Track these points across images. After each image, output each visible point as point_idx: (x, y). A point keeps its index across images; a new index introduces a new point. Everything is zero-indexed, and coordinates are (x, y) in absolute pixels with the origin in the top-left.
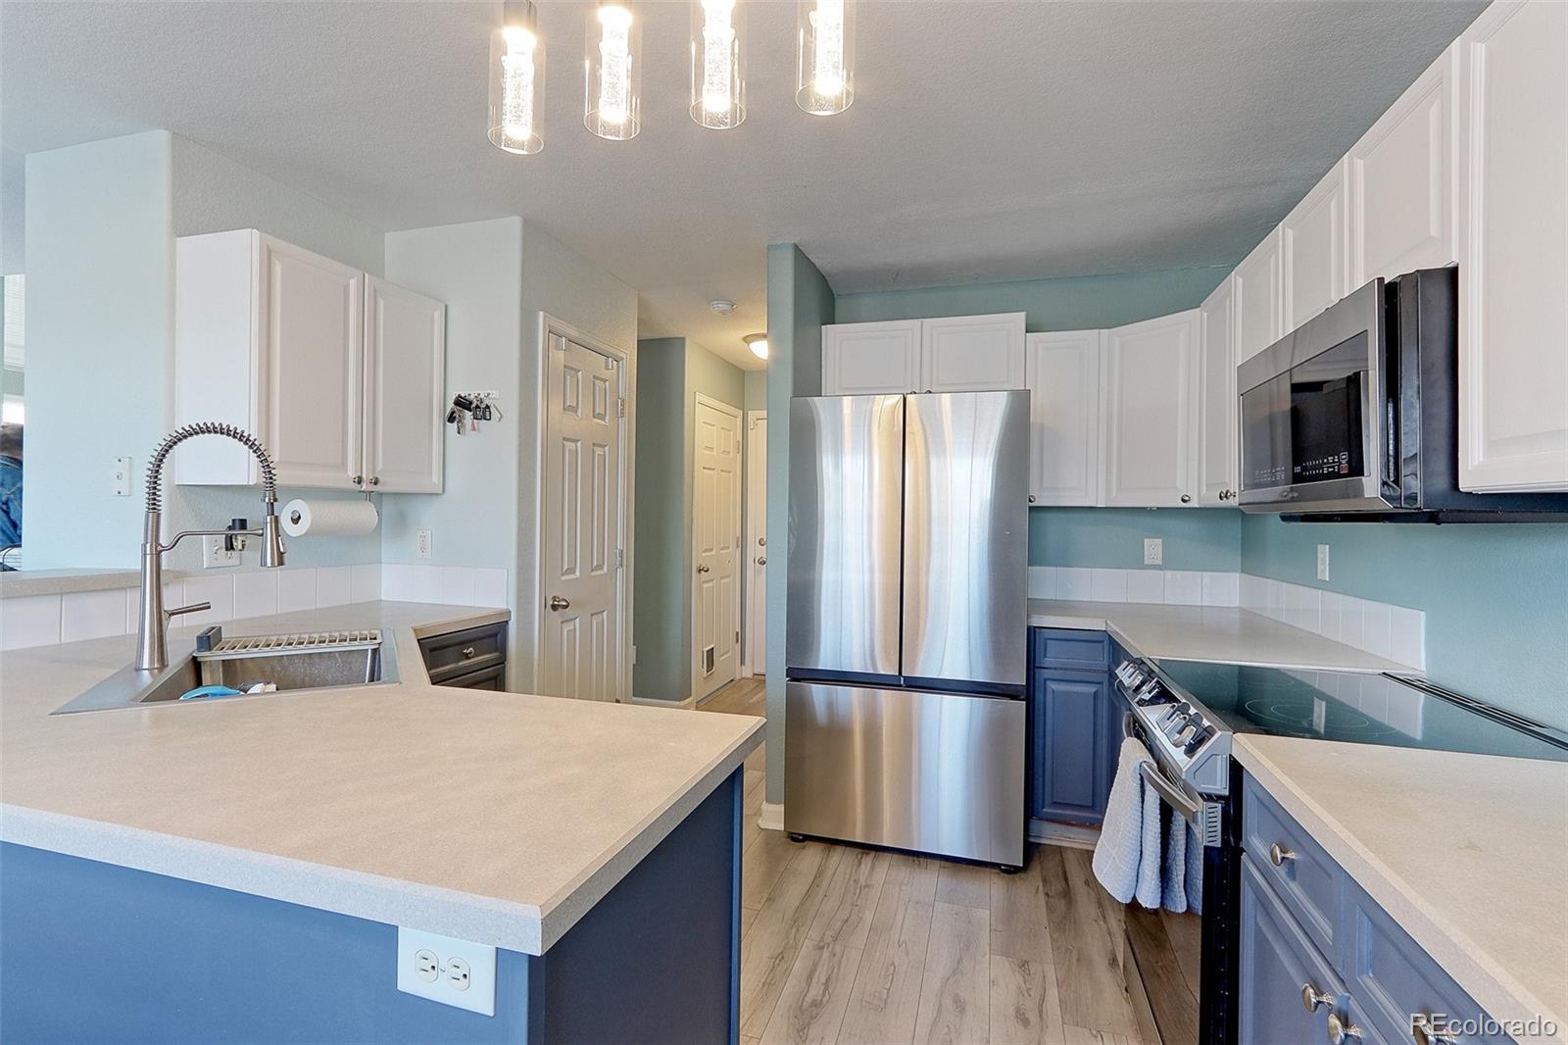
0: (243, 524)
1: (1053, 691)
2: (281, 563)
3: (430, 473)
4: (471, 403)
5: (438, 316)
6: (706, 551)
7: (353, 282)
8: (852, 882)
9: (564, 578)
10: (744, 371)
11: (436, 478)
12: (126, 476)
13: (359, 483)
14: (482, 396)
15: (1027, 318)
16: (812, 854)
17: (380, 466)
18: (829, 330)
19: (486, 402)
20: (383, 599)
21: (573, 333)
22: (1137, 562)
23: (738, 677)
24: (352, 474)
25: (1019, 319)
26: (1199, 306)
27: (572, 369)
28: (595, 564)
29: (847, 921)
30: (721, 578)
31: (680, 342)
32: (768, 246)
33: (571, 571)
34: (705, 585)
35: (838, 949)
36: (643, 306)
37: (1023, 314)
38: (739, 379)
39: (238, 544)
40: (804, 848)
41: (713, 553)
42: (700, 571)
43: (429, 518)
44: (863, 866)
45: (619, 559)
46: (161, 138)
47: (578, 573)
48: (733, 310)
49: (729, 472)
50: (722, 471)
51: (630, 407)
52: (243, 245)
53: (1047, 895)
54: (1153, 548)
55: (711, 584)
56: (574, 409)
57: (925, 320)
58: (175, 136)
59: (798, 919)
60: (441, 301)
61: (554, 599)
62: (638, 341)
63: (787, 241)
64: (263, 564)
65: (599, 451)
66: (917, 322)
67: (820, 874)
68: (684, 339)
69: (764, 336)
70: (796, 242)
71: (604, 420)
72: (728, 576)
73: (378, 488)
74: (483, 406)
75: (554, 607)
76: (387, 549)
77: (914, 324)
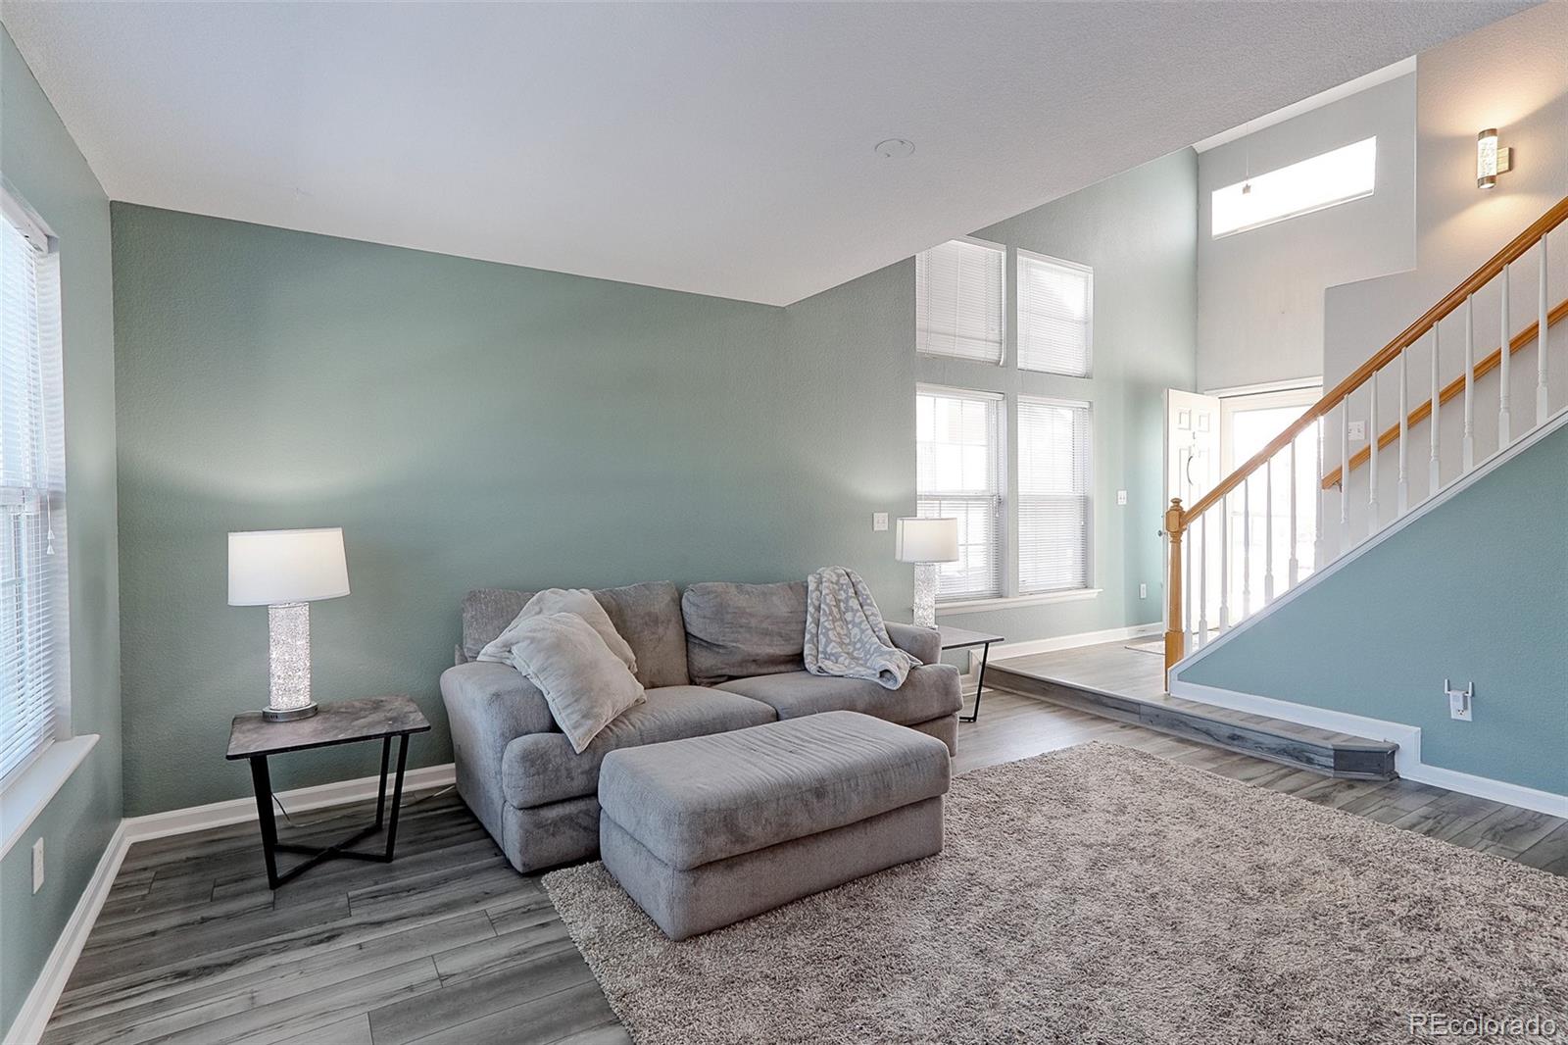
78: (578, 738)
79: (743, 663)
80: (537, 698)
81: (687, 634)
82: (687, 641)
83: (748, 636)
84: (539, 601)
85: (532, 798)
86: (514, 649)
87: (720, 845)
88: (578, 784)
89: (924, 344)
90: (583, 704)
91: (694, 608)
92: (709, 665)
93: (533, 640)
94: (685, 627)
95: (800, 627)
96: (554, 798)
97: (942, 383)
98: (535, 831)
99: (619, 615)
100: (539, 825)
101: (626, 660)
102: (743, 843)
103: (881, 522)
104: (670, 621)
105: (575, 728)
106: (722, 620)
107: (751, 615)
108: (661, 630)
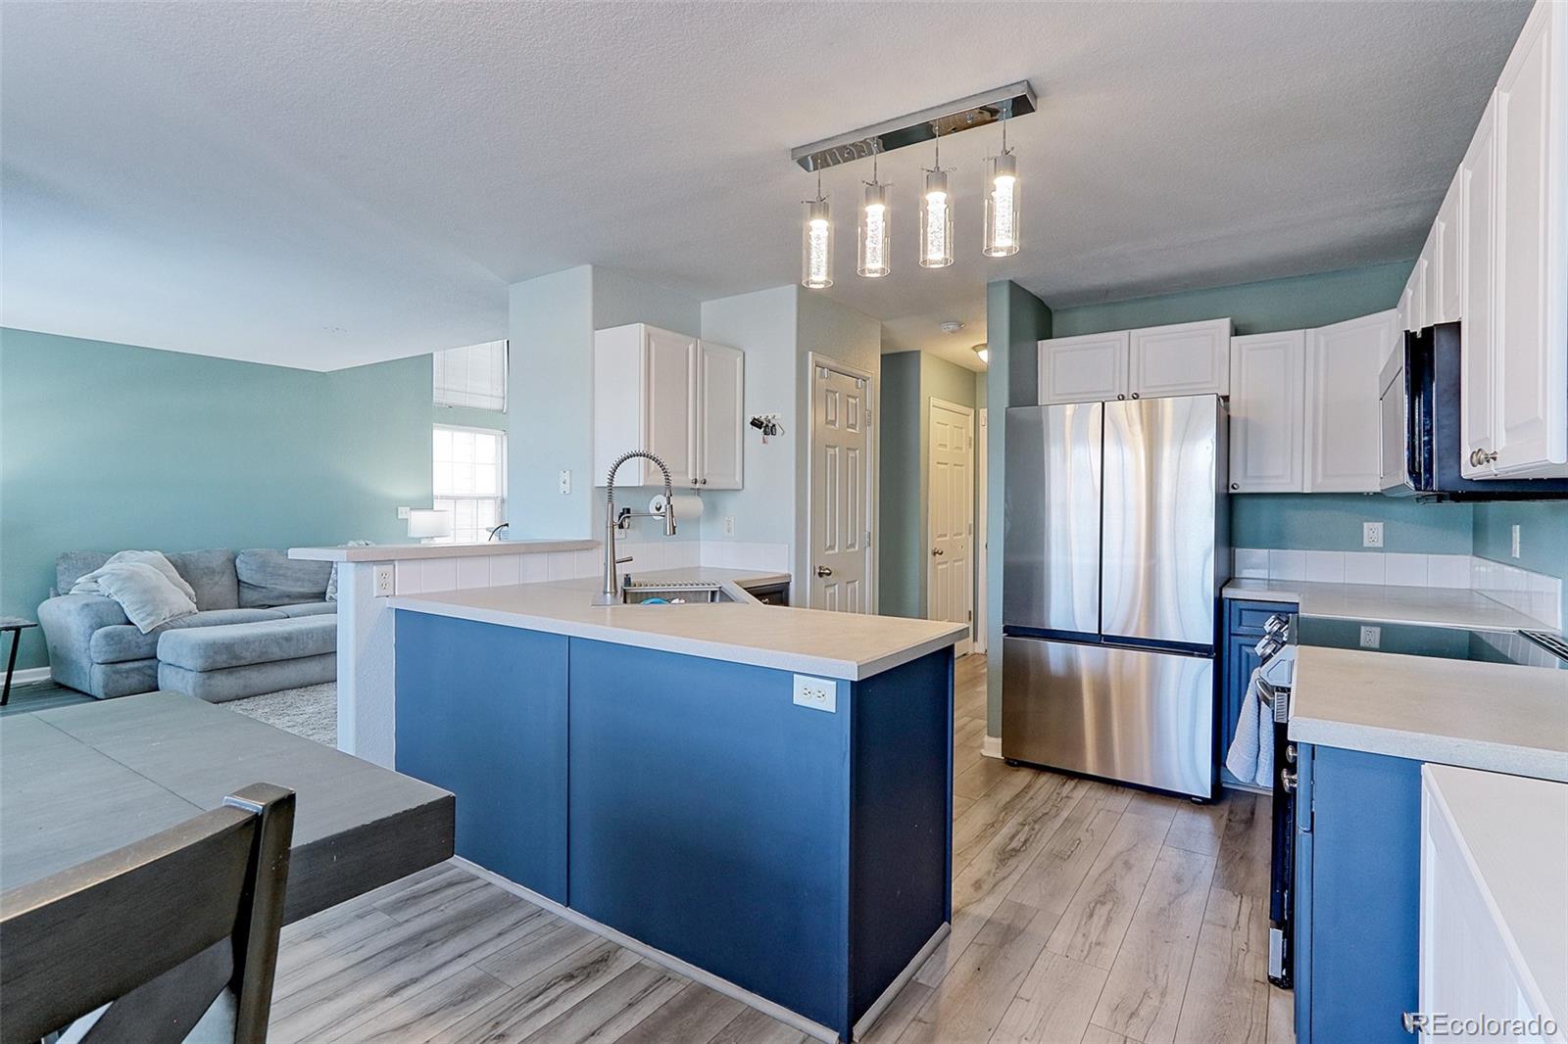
0: (628, 511)
1: (1248, 655)
2: (674, 533)
3: (734, 475)
4: (762, 423)
5: (739, 360)
6: (940, 536)
7: (691, 347)
8: (1055, 794)
9: (827, 553)
10: (975, 373)
11: (738, 479)
12: (568, 482)
13: (696, 483)
14: (770, 417)
15: (1232, 321)
16: (1023, 777)
17: (706, 471)
18: (1044, 346)
19: (773, 422)
20: (702, 565)
21: (832, 364)
22: (1356, 544)
23: (971, 652)
24: (691, 477)
25: (1225, 324)
26: (1395, 307)
27: (831, 391)
28: (849, 543)
29: (1047, 814)
30: (955, 561)
31: (915, 355)
32: (988, 285)
33: (832, 547)
34: (940, 567)
35: (1037, 827)
36: (884, 331)
37: (1228, 320)
38: (970, 380)
39: (626, 524)
40: (1018, 770)
41: (947, 538)
42: (935, 554)
43: (731, 506)
44: (1066, 786)
45: (867, 540)
46: (588, 268)
47: (837, 550)
48: (961, 328)
49: (962, 466)
50: (955, 465)
51: (875, 415)
52: (634, 334)
53: (1230, 820)
54: (1373, 531)
55: (945, 566)
56: (833, 423)
57: (1133, 331)
58: (595, 267)
59: (1008, 807)
60: (739, 349)
61: (820, 568)
62: (882, 356)
63: (1003, 279)
64: (665, 533)
65: (851, 454)
66: (1125, 333)
67: (1029, 786)
68: (919, 352)
69: (985, 346)
70: (1011, 278)
71: (855, 429)
72: (962, 560)
73: (706, 486)
74: (770, 425)
75: (821, 574)
76: (704, 529)
77: (1122, 335)
78: (144, 625)
79: (278, 598)
80: (116, 607)
81: (239, 581)
82: (239, 585)
83: (284, 581)
84: (119, 557)
85: (112, 657)
86: (99, 580)
87: (222, 659)
88: (144, 651)
89: (438, 397)
90: (149, 608)
91: (244, 565)
92: (253, 599)
93: (113, 574)
94: (237, 576)
95: (327, 576)
96: (126, 659)
97: (454, 424)
98: (113, 676)
99: (184, 569)
100: (116, 672)
101: (187, 594)
102: (237, 659)
103: (403, 512)
104: (224, 573)
105: (142, 620)
106: (264, 571)
107: (288, 568)
108: (216, 578)
